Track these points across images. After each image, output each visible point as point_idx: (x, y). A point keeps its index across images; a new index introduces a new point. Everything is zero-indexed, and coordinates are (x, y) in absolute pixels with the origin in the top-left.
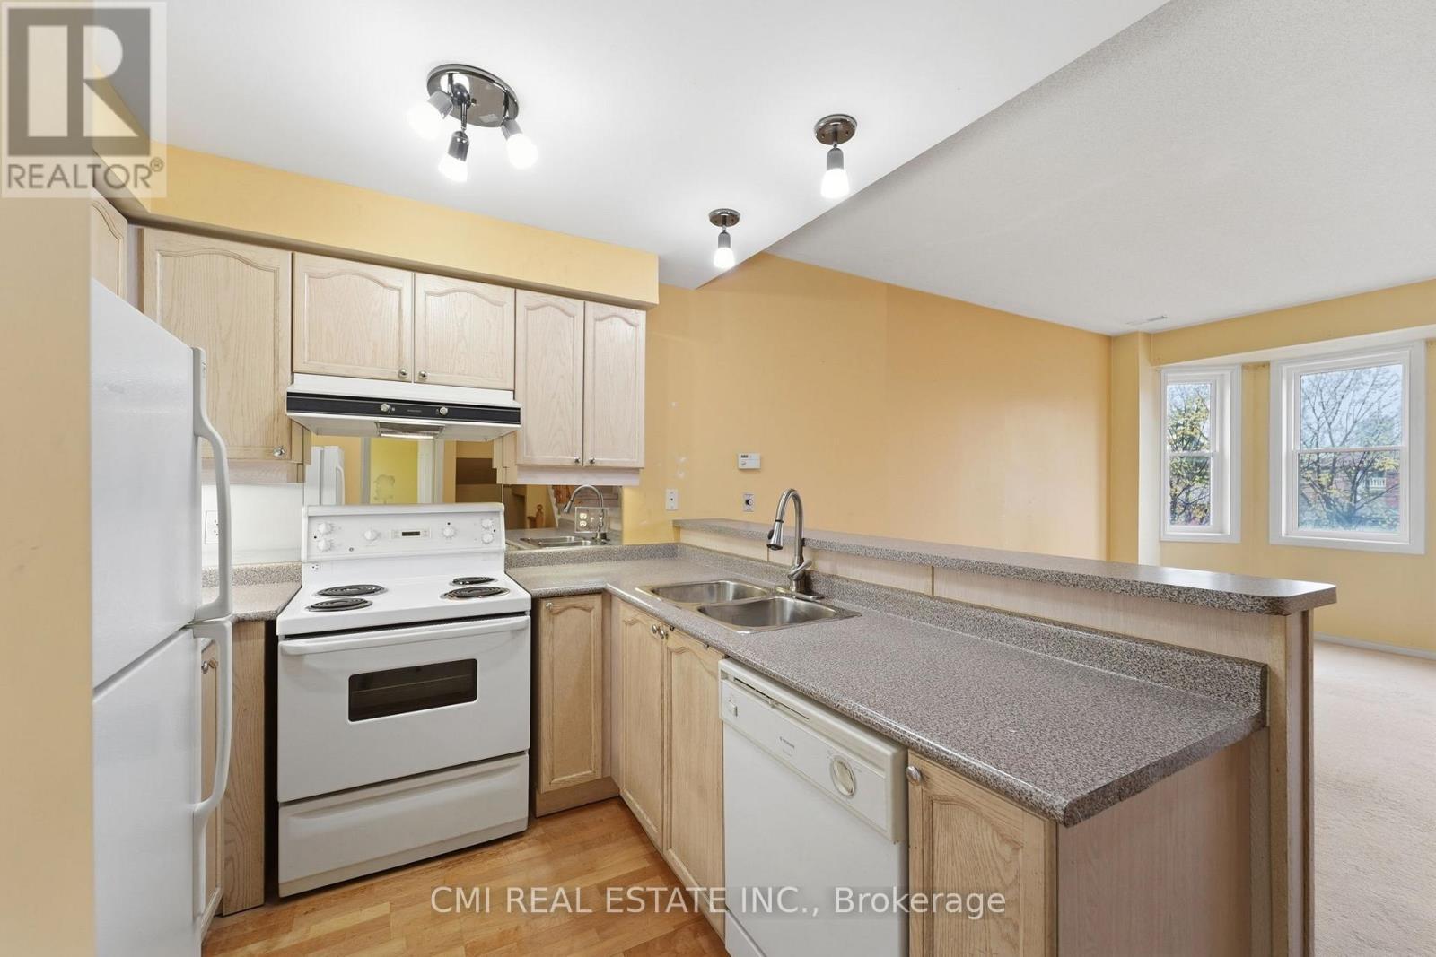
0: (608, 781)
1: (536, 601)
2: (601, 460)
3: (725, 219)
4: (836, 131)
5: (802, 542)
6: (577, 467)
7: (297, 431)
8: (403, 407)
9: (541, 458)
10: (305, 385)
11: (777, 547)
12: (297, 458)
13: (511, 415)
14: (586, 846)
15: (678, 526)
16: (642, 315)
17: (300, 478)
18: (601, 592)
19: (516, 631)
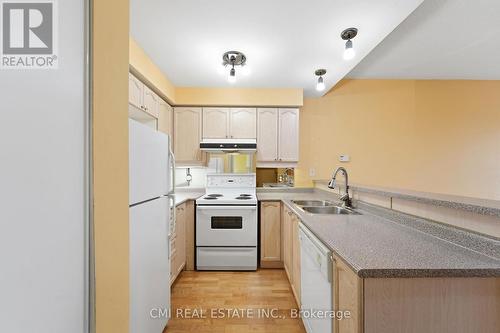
0: (282, 262)
1: (259, 202)
2: (284, 159)
3: (321, 73)
4: (349, 34)
5: (348, 187)
6: (276, 161)
7: (204, 154)
8: (226, 146)
9: (265, 159)
10: (205, 141)
11: (332, 188)
12: (204, 161)
13: (254, 146)
14: (272, 279)
15: (314, 182)
16: (298, 110)
17: (206, 165)
18: (280, 201)
19: (253, 210)
